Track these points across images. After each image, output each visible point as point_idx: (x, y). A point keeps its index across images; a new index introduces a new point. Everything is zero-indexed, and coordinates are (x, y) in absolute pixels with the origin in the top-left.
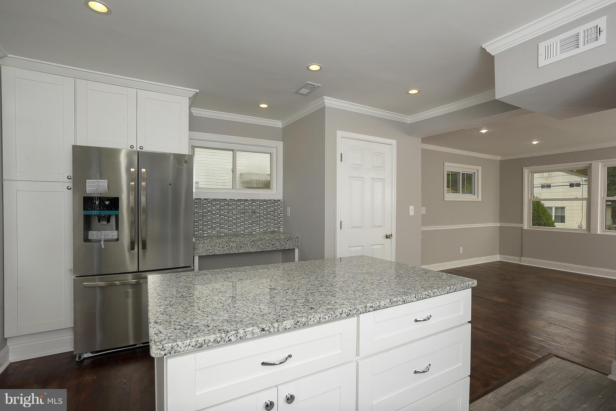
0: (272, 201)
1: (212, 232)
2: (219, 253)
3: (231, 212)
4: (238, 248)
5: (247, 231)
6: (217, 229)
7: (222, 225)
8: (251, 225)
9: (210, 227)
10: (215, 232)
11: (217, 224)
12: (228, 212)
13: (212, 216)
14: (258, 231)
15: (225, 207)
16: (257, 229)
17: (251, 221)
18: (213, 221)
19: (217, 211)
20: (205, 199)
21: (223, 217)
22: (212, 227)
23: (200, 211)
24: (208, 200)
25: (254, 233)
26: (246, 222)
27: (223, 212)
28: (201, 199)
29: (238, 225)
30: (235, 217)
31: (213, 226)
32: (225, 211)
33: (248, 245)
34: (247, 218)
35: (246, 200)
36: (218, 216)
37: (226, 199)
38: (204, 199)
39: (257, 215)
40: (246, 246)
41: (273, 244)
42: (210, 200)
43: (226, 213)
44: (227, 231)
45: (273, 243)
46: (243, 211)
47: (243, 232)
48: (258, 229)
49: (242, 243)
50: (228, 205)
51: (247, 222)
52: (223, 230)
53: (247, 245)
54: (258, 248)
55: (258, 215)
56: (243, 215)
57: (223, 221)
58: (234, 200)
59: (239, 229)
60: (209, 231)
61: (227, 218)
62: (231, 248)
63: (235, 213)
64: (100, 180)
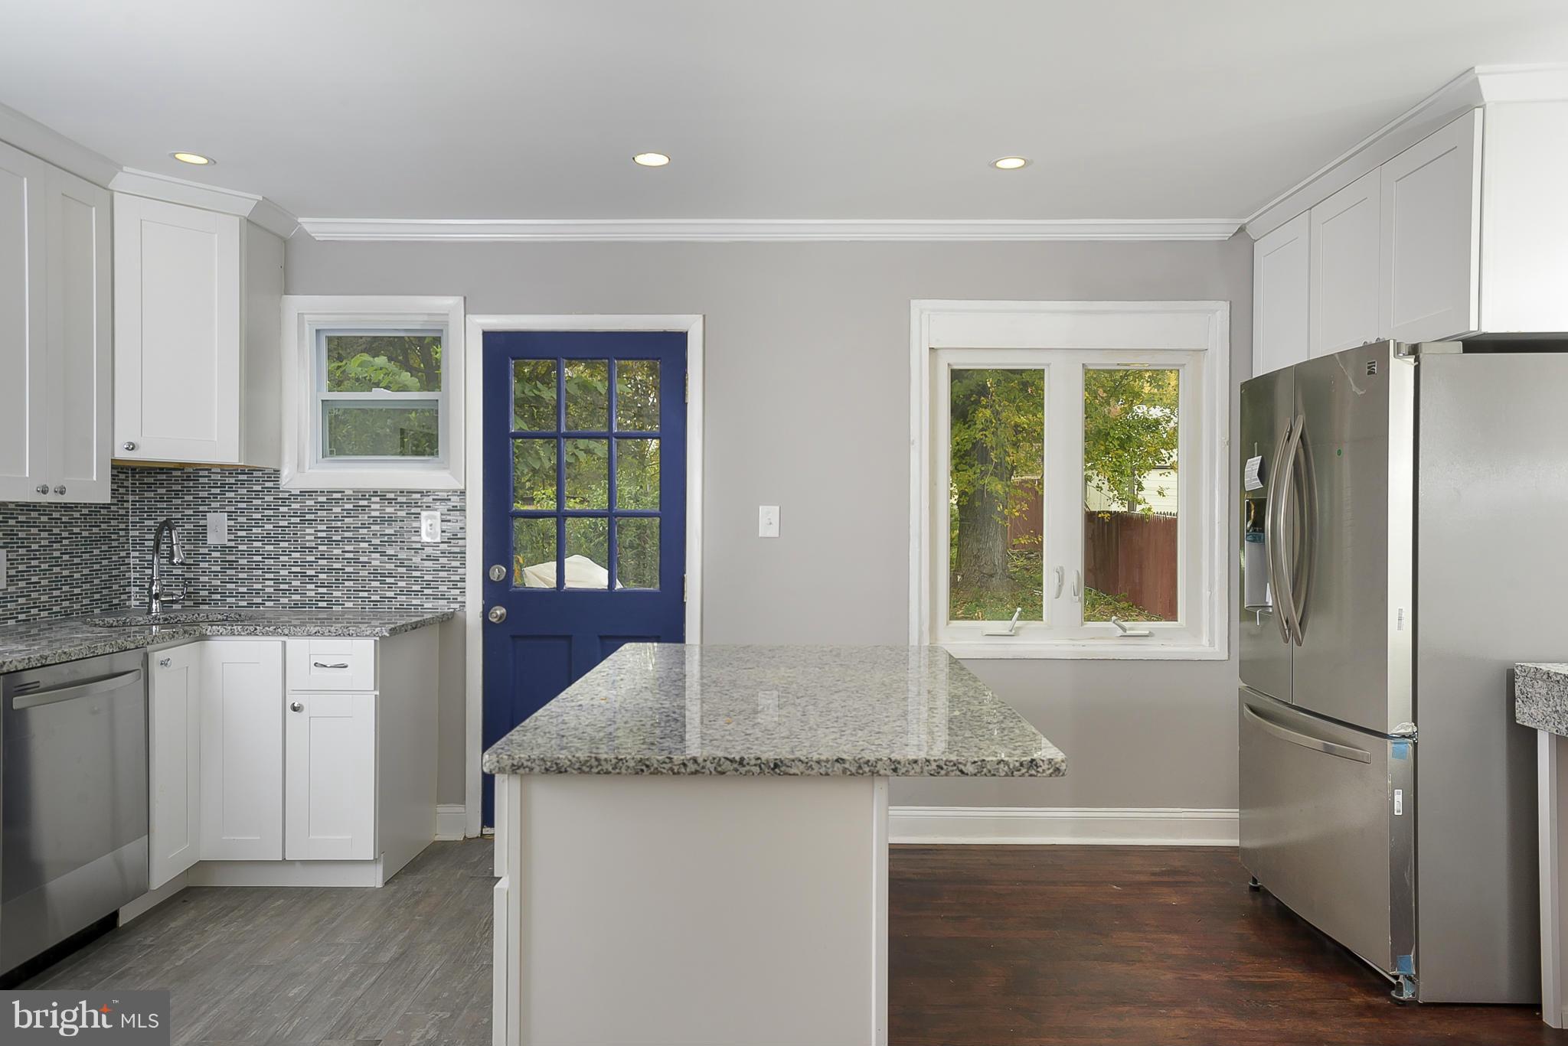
64: (1255, 458)
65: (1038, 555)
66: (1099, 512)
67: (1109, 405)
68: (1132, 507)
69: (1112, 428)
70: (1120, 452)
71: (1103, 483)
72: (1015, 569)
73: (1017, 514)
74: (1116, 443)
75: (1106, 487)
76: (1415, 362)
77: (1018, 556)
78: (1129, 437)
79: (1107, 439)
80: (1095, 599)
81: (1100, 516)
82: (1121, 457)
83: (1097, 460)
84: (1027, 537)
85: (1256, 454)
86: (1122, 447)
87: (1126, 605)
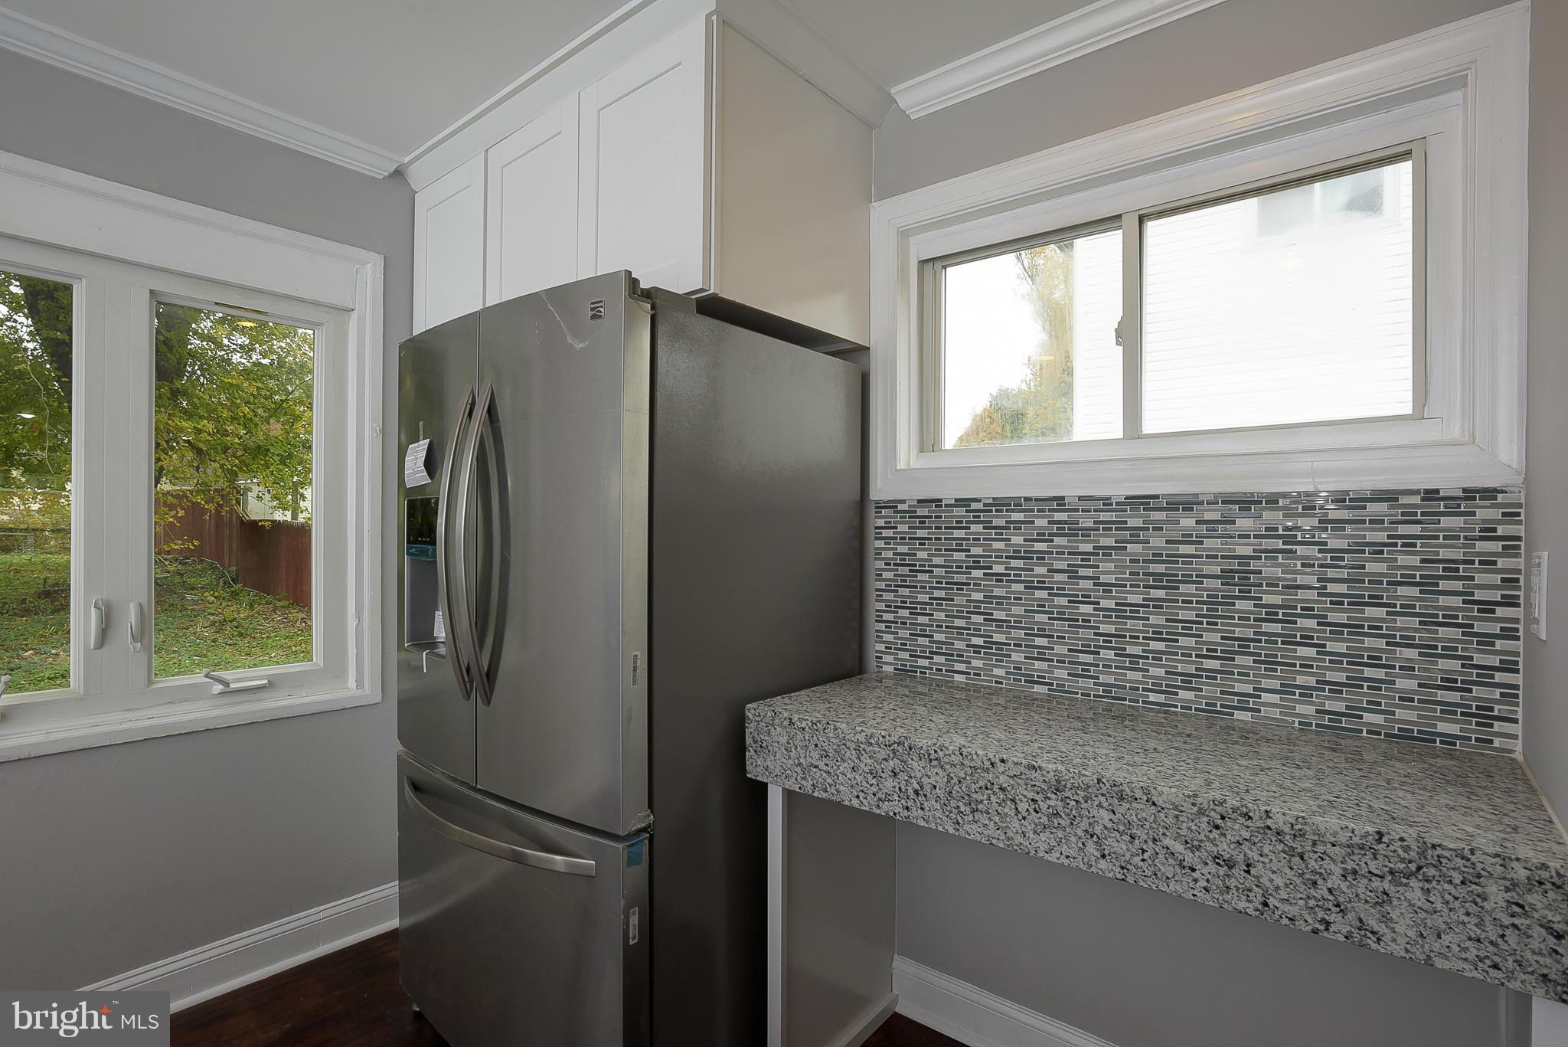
0: (1404, 500)
1: (988, 668)
2: (855, 803)
3: (1089, 572)
4: (953, 803)
5: (1189, 695)
6: (1015, 657)
7: (1039, 641)
8: (1215, 664)
9: (979, 641)
10: (1001, 672)
11: (1014, 633)
12: (1072, 572)
13: (988, 589)
14: (1276, 713)
15: (1057, 540)
16: (1266, 697)
17: (1216, 637)
18: (998, 615)
19: (1014, 563)
20: (962, 502)
21: (1043, 594)
22: (988, 645)
23: (937, 561)
24: (974, 506)
25: (1238, 715)
26: (1183, 641)
27: (1043, 570)
28: (940, 500)
29: (1131, 650)
30: (1110, 604)
31: (997, 638)
32: (1058, 565)
33: (1023, 807)
34: (1191, 615)
35: (1186, 504)
36: (1020, 587)
37: (1063, 498)
38: (956, 500)
39: (1267, 599)
40: (1009, 809)
41: (1230, 864)
42: (979, 506)
43: (1058, 577)
44: (1063, 674)
45: (1224, 848)
46: (1161, 568)
47: (1161, 698)
48: (1275, 698)
49: (982, 783)
50: (1073, 531)
51: (1191, 642)
52: (1044, 665)
53: (1013, 800)
54: (1091, 848)
55: (1277, 600)
56: (1161, 594)
57: (1044, 618)
58: (1107, 501)
59: (1137, 676)
60: (975, 663)
61: (1064, 601)
62: (916, 792)
63: (1111, 579)
64: (421, 443)
65: (195, 560)
66: (260, 521)
67: (269, 423)
68: (295, 516)
69: (272, 445)
70: (281, 467)
71: (263, 494)
72: (166, 575)
73: (171, 519)
74: (276, 458)
75: (267, 497)
76: (652, 309)
77: (171, 562)
78: (290, 456)
79: (267, 455)
80: (253, 600)
81: (260, 524)
82: (282, 471)
83: (257, 472)
84: (180, 542)
85: (421, 438)
86: (283, 462)
87: (287, 603)
